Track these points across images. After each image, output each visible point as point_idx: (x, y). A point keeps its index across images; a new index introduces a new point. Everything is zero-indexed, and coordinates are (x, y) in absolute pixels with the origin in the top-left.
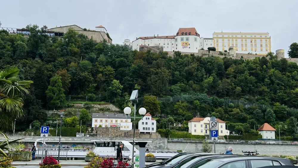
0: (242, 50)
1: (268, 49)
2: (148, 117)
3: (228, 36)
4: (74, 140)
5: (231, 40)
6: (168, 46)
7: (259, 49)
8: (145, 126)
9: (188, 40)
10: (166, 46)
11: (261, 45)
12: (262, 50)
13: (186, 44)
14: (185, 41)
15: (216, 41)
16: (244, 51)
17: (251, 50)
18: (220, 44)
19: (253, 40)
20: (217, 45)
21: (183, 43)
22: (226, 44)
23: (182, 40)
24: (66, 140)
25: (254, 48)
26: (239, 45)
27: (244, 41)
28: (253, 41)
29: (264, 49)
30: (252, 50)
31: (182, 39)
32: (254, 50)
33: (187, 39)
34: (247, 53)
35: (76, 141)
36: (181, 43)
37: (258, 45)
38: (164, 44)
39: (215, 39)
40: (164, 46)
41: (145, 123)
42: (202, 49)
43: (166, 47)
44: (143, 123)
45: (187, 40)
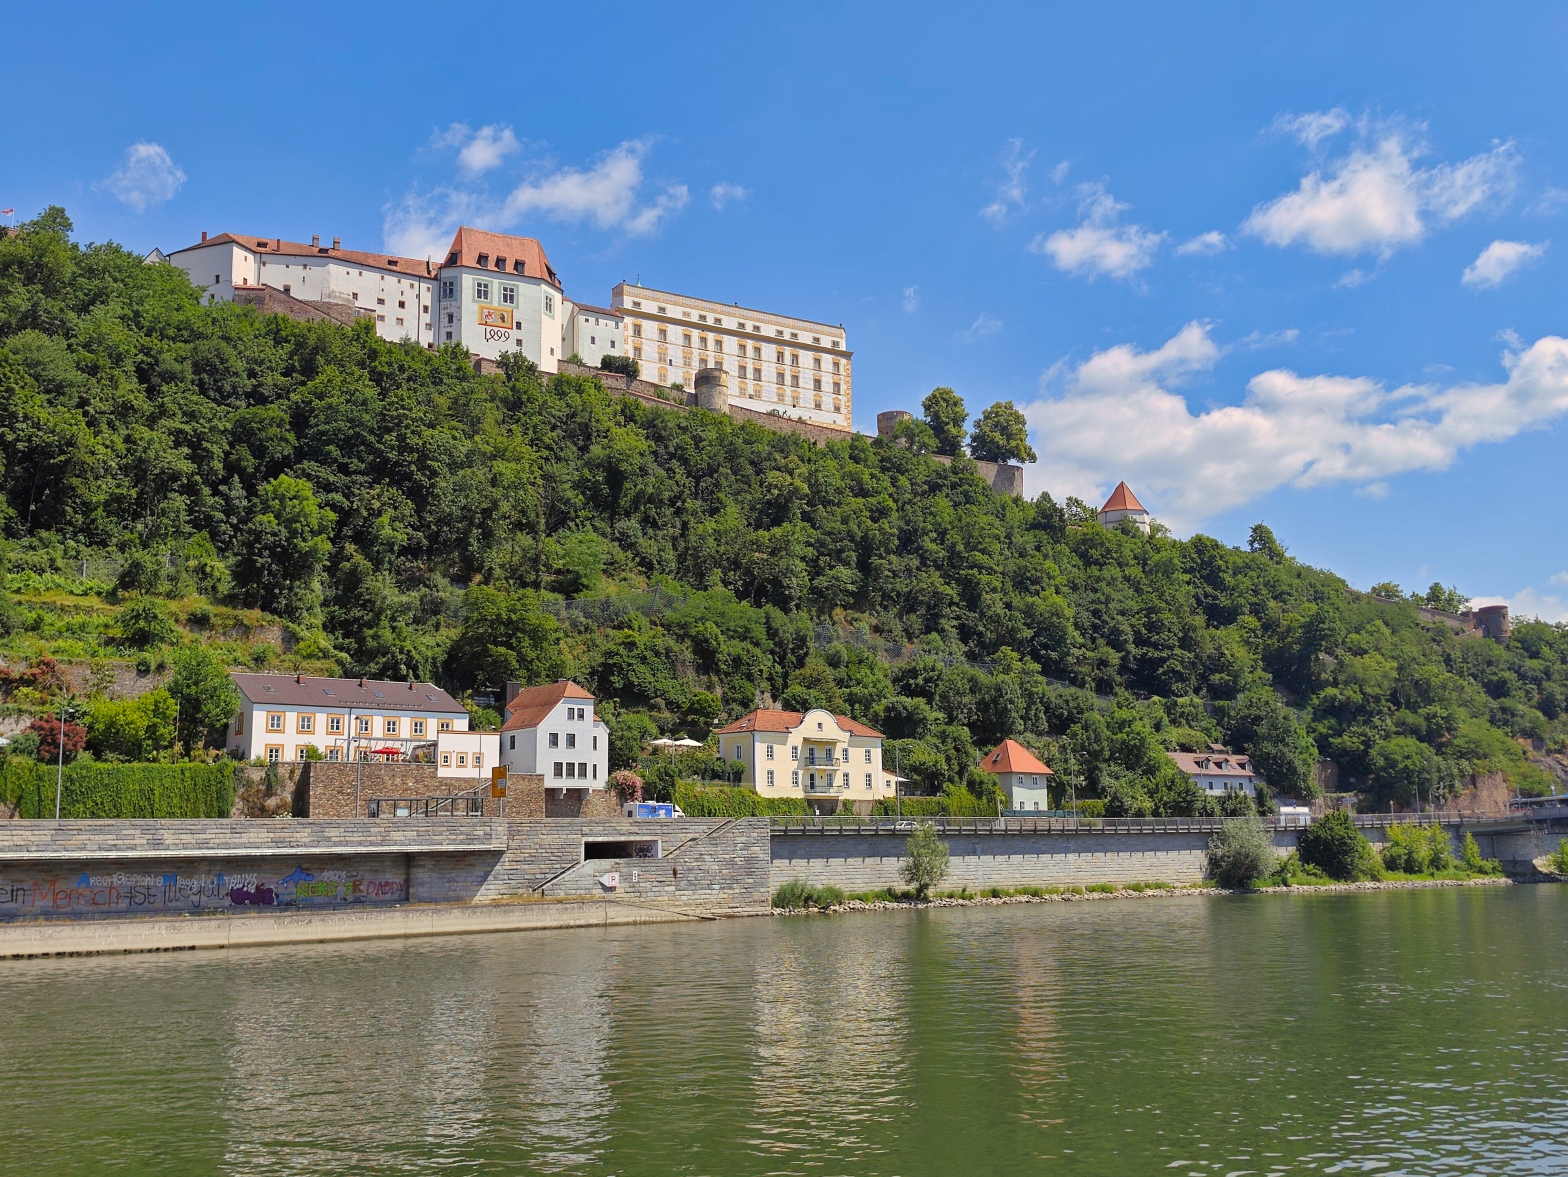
0: (743, 391)
1: (842, 403)
2: (576, 707)
3: (684, 314)
4: (328, 839)
5: (695, 334)
6: (401, 313)
7: (807, 395)
8: (564, 755)
9: (512, 302)
10: (390, 310)
11: (818, 383)
12: (818, 406)
13: (503, 319)
14: (495, 304)
15: (631, 331)
16: (751, 397)
17: (775, 399)
18: (650, 350)
19: (788, 351)
20: (638, 350)
21: (486, 312)
22: (675, 353)
23: (479, 297)
24: (276, 843)
25: (788, 391)
26: (731, 365)
27: (750, 352)
28: (788, 359)
29: (828, 400)
30: (781, 397)
31: (482, 292)
32: (788, 400)
33: (509, 296)
34: (762, 407)
35: (336, 844)
36: (475, 307)
37: (806, 380)
38: (381, 301)
39: (629, 320)
40: (380, 310)
41: (562, 741)
42: (575, 360)
43: (391, 319)
44: (554, 739)
45: (505, 301)
